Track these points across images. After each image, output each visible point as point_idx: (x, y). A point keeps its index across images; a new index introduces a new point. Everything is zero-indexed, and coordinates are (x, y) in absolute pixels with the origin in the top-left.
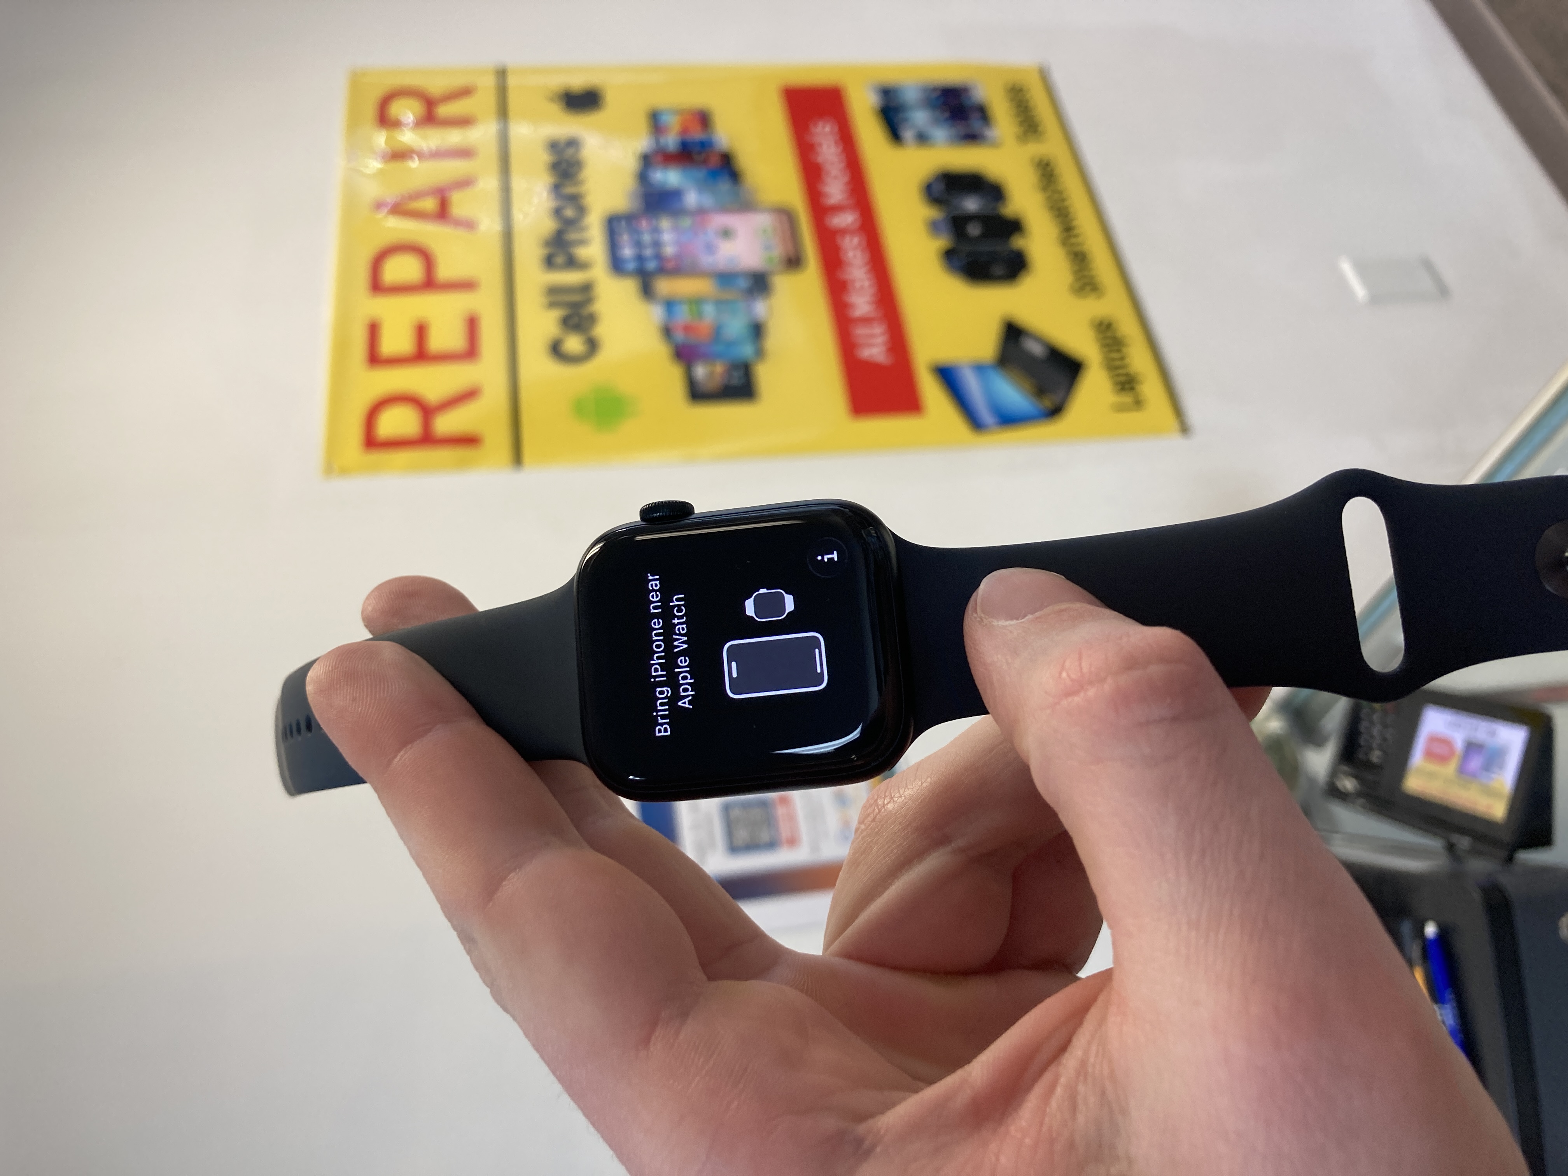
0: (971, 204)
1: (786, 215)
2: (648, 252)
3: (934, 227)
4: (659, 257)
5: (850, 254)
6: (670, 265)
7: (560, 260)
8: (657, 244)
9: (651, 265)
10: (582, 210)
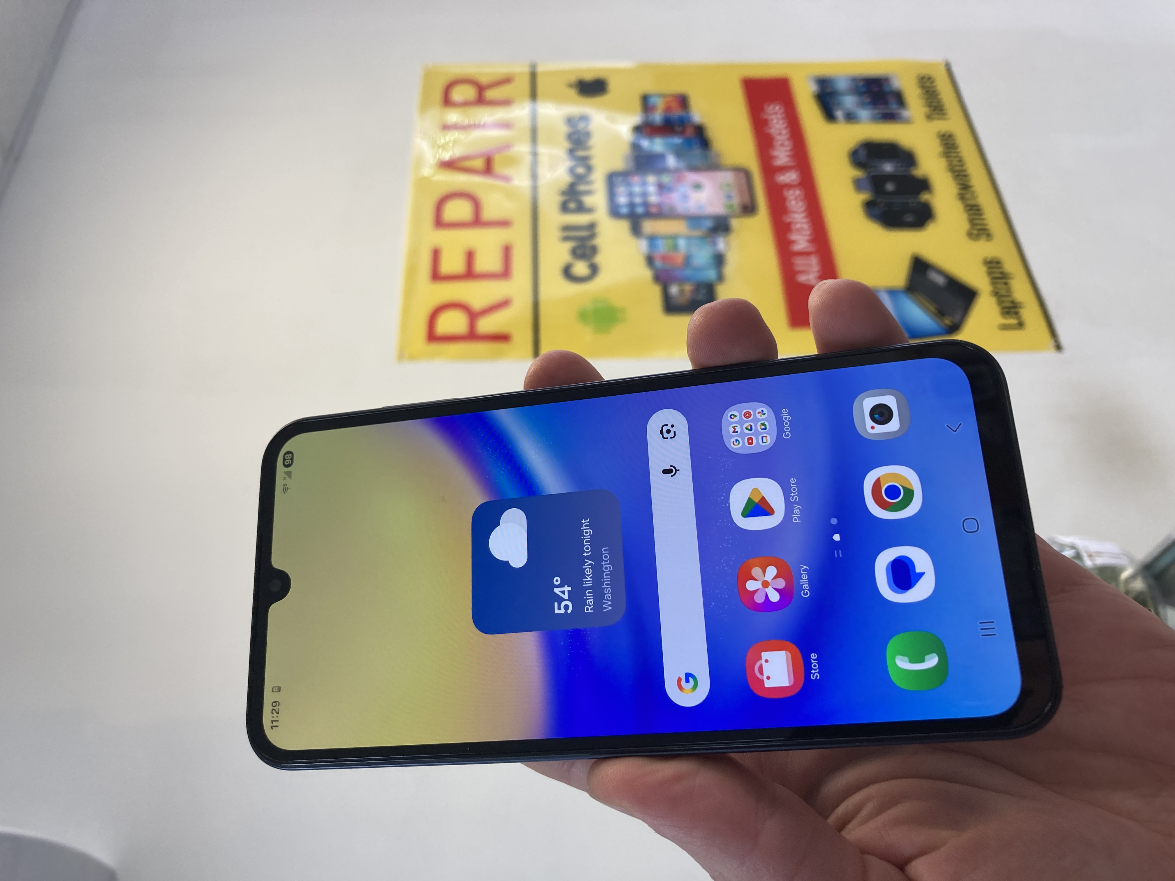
0: (888, 168)
1: (745, 173)
2: (638, 200)
3: (858, 185)
4: (646, 204)
5: (793, 203)
6: (654, 210)
7: (572, 205)
8: (645, 194)
9: (640, 210)
10: (589, 169)
